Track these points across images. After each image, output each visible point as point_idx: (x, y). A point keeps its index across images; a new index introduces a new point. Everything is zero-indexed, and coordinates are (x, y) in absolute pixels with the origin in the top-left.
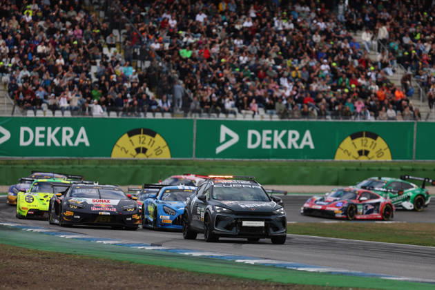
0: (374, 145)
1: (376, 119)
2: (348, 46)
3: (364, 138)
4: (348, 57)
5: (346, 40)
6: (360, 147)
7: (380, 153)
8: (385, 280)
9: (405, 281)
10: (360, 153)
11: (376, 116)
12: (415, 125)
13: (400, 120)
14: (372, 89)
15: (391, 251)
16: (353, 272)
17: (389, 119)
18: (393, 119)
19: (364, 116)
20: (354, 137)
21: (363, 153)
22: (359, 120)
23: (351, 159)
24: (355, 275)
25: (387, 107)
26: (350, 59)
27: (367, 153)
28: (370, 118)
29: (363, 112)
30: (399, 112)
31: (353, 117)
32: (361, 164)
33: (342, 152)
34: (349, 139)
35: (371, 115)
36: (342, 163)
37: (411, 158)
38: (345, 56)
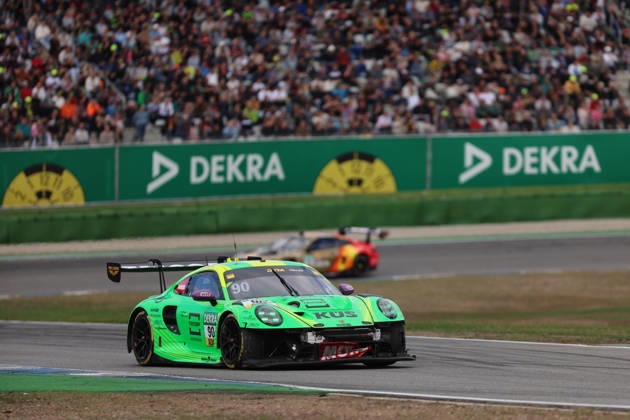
0: (58, 183)
1: (60, 144)
2: (17, 41)
3: (44, 173)
4: (16, 56)
5: (13, 33)
6: (39, 187)
7: (68, 194)
8: (75, 378)
9: (104, 377)
10: (39, 195)
11: (60, 140)
12: (117, 151)
13: (94, 145)
14: (54, 103)
15: (84, 335)
16: (29, 368)
17: (80, 143)
18: (85, 143)
19: (42, 141)
20: (29, 172)
21: (44, 194)
22: (34, 147)
23: (26, 205)
24: (32, 372)
25: (76, 127)
26: (19, 59)
27: (48, 194)
28: (52, 144)
29: (40, 136)
30: (94, 135)
31: (26, 144)
32: (41, 212)
33: (13, 195)
34: (21, 177)
35: (53, 139)
36: (13, 212)
37: (112, 198)
38: (12, 55)
